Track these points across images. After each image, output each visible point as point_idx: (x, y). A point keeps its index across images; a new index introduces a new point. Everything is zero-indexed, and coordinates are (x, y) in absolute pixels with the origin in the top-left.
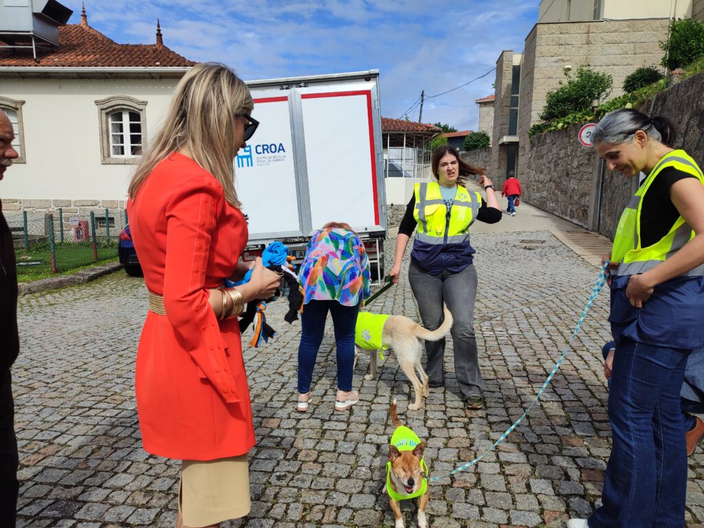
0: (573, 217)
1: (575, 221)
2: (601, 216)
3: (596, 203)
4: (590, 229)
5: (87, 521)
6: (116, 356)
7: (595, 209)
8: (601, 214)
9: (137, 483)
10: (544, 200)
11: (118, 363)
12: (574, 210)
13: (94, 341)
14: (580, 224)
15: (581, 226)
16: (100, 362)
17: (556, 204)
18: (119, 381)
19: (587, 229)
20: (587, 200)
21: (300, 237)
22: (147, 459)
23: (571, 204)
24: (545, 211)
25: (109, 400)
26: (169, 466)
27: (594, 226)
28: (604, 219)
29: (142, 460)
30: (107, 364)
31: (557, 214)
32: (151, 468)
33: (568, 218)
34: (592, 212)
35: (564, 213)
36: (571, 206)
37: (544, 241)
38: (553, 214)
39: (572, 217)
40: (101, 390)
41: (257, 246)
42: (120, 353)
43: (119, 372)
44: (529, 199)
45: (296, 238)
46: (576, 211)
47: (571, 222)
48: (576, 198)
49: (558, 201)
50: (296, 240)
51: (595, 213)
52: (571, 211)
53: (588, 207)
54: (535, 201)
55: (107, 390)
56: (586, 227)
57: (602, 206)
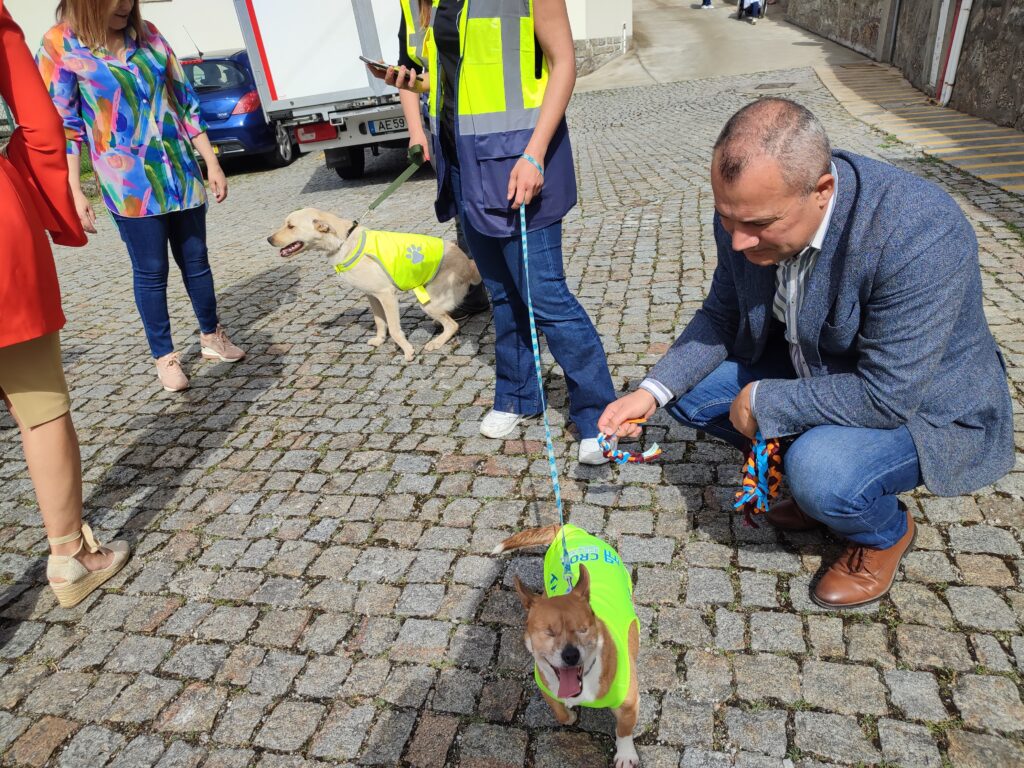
0: (857, 41)
1: (859, 48)
2: (898, 35)
3: (891, 13)
4: (879, 59)
5: (15, 460)
6: (109, 284)
7: (889, 24)
8: (899, 32)
9: (87, 421)
10: (816, 14)
11: (111, 292)
12: (859, 27)
13: (87, 268)
14: (865, 51)
15: (866, 56)
16: (88, 291)
17: (833, 21)
18: (103, 312)
19: (874, 60)
20: (879, 8)
21: (371, 98)
22: (108, 396)
23: (855, 18)
24: (816, 34)
25: (83, 335)
26: (132, 402)
27: (885, 53)
28: (901, 40)
29: (102, 397)
30: (96, 294)
31: (833, 37)
32: (109, 405)
33: (848, 43)
34: (885, 30)
35: (843, 35)
36: (854, 22)
37: (793, 84)
38: (827, 38)
39: (855, 41)
40: (79, 324)
41: (310, 116)
42: (116, 280)
43: (107, 303)
44: (794, 16)
45: (366, 99)
46: (862, 29)
47: (853, 50)
48: (863, 5)
49: (836, 15)
50: (367, 103)
51: (888, 31)
52: (855, 30)
53: (879, 20)
54: (803, 18)
55: (86, 325)
56: (873, 56)
57: (901, 16)
